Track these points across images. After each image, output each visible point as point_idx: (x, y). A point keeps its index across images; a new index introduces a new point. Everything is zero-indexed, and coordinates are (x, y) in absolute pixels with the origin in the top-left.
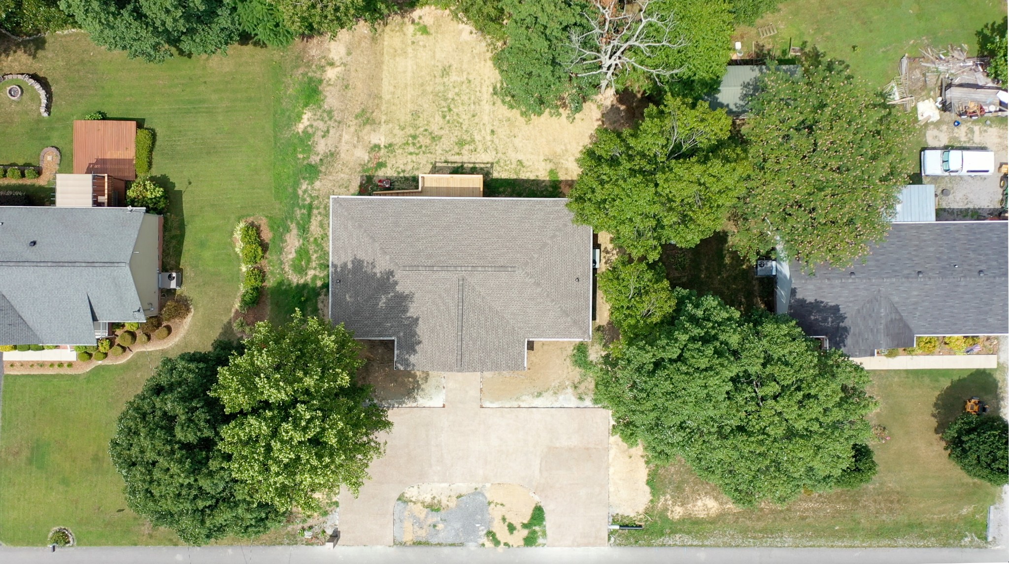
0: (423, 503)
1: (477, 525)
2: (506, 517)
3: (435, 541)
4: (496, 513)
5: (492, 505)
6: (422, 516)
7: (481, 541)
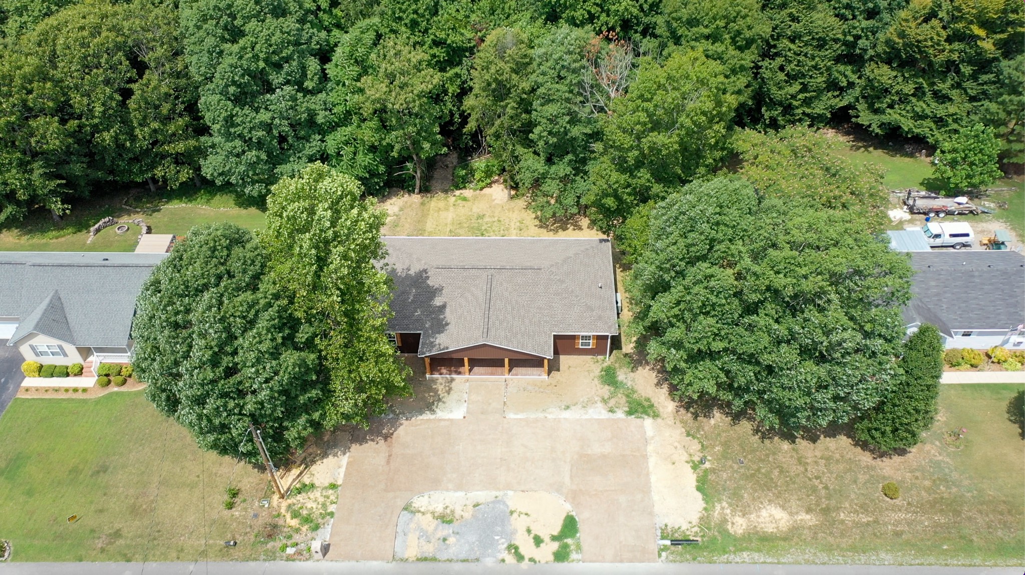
0: (433, 513)
1: (496, 538)
2: (531, 528)
3: (444, 556)
4: (519, 524)
5: (515, 515)
6: (431, 529)
7: (500, 556)
